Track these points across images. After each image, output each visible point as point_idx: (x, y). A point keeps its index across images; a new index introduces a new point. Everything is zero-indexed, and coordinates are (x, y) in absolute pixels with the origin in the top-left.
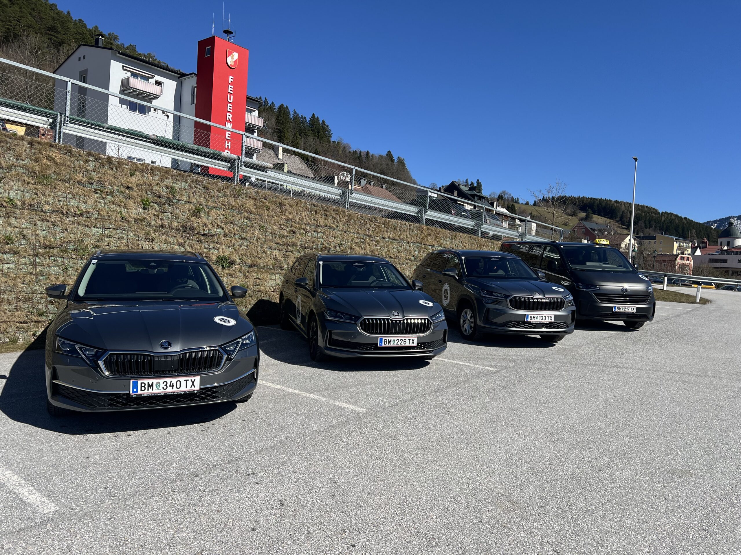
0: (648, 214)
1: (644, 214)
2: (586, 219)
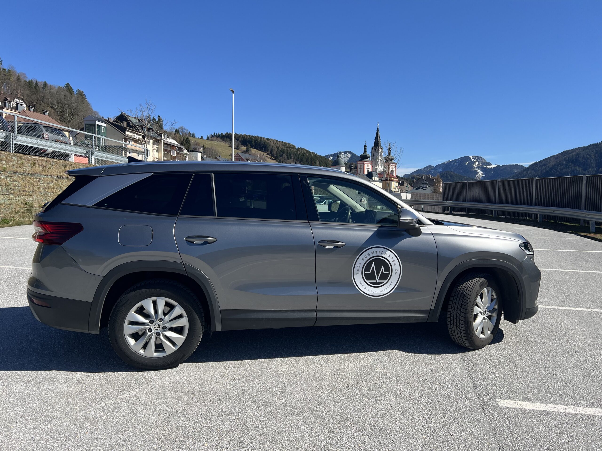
0: (289, 149)
1: (286, 149)
2: (247, 151)
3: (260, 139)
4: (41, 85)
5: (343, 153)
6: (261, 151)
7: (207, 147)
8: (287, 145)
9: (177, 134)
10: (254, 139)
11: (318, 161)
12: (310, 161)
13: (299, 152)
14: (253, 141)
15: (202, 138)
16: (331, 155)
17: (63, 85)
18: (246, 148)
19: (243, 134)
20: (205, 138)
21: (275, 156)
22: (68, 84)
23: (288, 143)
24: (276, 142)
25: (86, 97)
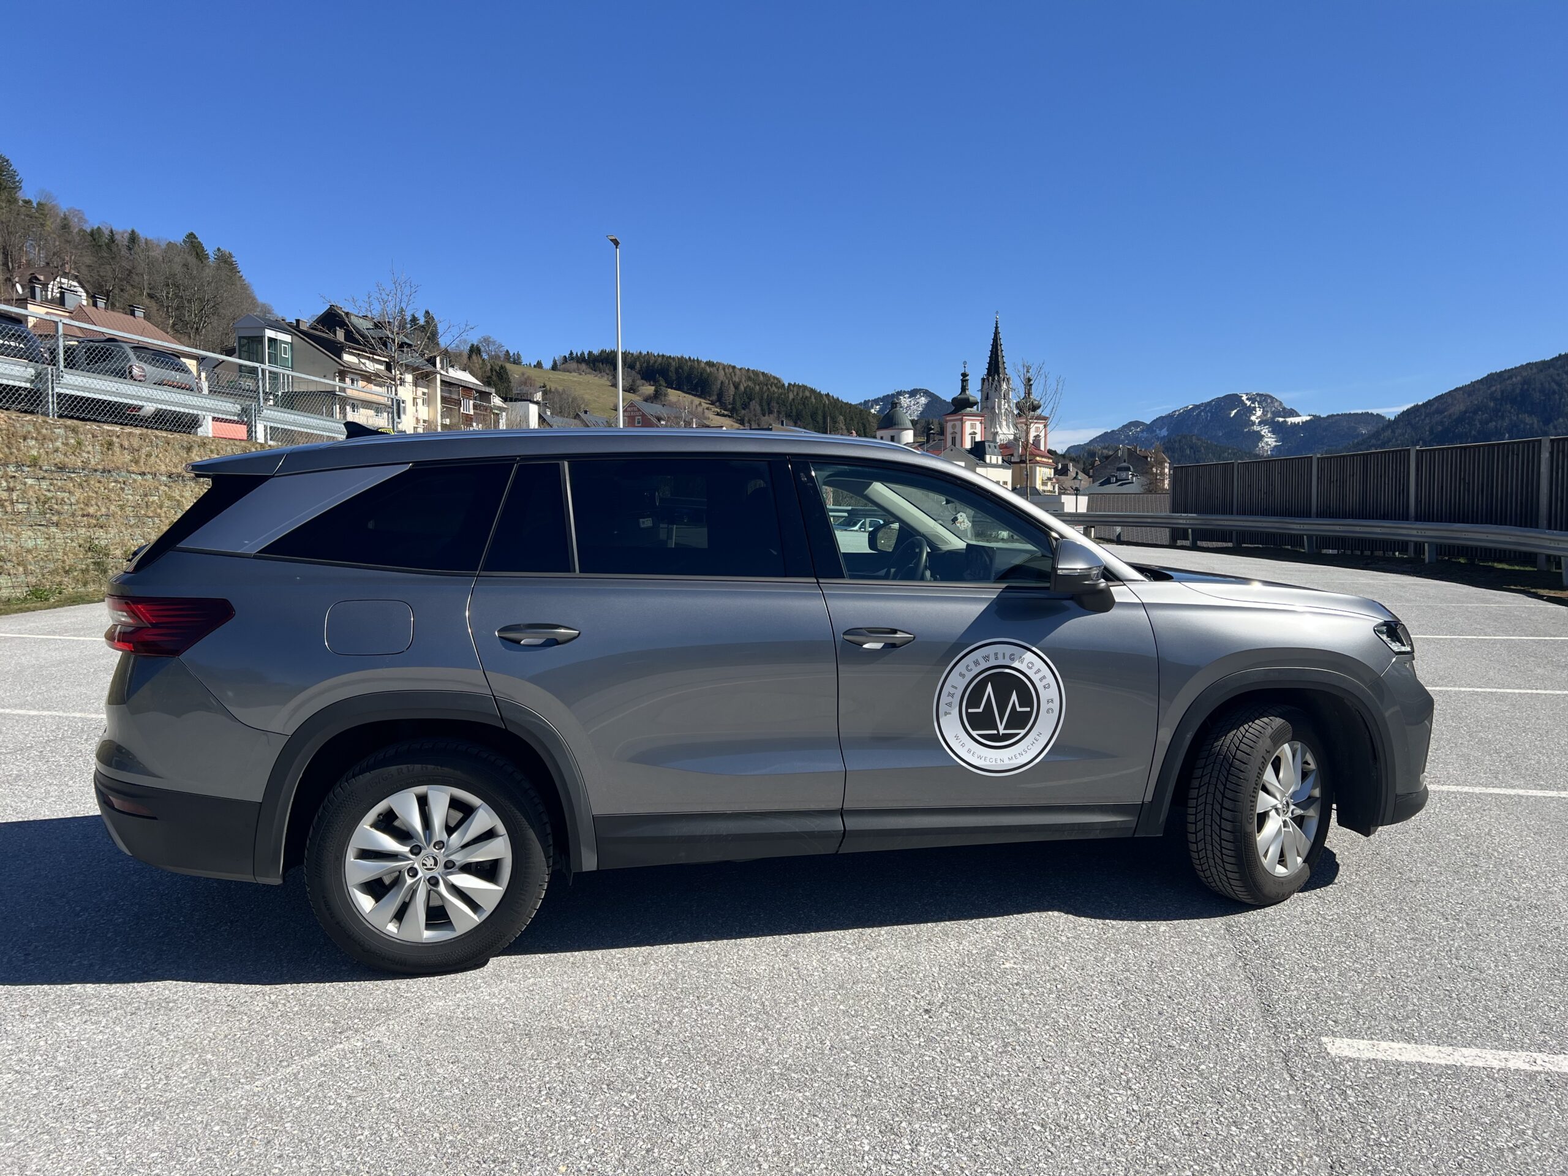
0: (765, 388)
1: (757, 387)
2: (656, 397)
3: (689, 364)
4: (122, 240)
5: (907, 396)
6: (693, 395)
7: (553, 390)
8: (761, 377)
9: (474, 357)
10: (674, 364)
11: (842, 417)
12: (820, 418)
13: (791, 396)
14: (673, 369)
15: (539, 365)
16: (876, 401)
17: (179, 238)
18: (653, 388)
19: (644, 352)
20: (547, 365)
21: (730, 407)
22: (191, 236)
23: (763, 373)
24: (731, 370)
25: (240, 268)
